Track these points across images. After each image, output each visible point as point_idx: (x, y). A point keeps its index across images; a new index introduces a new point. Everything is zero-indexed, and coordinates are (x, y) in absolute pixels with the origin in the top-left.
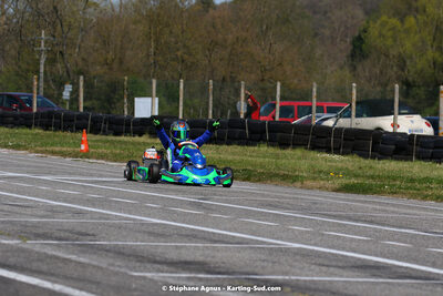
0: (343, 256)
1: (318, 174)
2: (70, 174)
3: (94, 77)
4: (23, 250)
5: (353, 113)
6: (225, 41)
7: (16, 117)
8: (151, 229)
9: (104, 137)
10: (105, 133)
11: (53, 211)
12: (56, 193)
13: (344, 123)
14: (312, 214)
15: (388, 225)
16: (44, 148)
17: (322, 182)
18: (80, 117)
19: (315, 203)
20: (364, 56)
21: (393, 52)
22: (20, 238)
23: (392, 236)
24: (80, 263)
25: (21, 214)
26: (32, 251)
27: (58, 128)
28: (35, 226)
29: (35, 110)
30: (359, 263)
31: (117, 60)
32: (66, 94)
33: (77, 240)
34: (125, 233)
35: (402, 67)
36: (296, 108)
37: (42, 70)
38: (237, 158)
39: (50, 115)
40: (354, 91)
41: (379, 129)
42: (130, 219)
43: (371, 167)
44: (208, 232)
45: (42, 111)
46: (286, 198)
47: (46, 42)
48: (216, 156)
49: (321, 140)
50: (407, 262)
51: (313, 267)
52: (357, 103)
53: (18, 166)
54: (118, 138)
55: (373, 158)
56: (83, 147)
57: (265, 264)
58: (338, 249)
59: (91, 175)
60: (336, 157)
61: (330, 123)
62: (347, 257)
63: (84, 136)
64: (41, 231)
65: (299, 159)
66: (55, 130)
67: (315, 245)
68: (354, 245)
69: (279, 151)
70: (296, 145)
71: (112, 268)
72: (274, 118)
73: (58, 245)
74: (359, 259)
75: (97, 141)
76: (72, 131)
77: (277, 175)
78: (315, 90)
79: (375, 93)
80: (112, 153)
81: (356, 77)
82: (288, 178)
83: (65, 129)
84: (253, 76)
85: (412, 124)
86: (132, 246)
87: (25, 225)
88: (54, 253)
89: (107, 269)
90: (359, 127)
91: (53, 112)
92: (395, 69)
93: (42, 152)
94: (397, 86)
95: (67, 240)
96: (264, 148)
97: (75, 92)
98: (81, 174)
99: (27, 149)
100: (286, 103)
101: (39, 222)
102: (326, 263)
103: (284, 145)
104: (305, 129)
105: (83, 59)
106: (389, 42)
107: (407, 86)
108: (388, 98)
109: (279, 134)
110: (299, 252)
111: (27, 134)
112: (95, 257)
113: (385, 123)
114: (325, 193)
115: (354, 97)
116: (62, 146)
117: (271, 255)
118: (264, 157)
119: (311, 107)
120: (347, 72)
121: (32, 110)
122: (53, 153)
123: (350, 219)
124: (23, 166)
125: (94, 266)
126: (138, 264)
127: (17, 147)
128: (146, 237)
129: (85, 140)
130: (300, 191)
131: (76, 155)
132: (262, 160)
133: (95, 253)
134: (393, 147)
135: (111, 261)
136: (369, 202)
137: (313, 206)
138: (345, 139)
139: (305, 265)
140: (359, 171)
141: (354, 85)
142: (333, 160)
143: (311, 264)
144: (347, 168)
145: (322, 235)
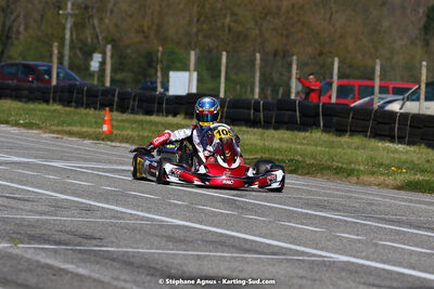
0: (399, 273)
1: (377, 167)
2: (86, 160)
3: (128, 46)
4: (10, 256)
5: (423, 96)
6: (279, 8)
7: (31, 91)
8: (170, 232)
9: (132, 117)
10: (133, 112)
11: (57, 206)
12: (65, 183)
13: (412, 107)
14: (366, 218)
16: (60, 128)
17: (382, 178)
18: (107, 92)
19: (371, 204)
22: (11, 240)
24: (77, 275)
25: (18, 209)
26: (23, 257)
27: (79, 104)
28: (31, 225)
29: (54, 82)
30: (418, 283)
31: (154, 28)
32: (95, 65)
33: (79, 244)
34: (138, 237)
36: (356, 89)
37: (68, 36)
38: (284, 145)
39: (71, 89)
40: (424, 71)
42: (148, 219)
44: (239, 238)
45: (62, 84)
46: (337, 196)
47: (73, 5)
48: (260, 143)
49: (383, 126)
51: (361, 287)
52: (427, 85)
53: (27, 149)
54: (148, 118)
56: (105, 128)
57: (304, 282)
58: (394, 265)
59: (110, 162)
60: (400, 147)
61: (395, 107)
62: (403, 274)
63: (106, 114)
64: (37, 232)
65: (357, 148)
66: (77, 107)
67: (367, 259)
68: (414, 259)
70: (354, 132)
71: (115, 283)
72: (330, 97)
73: (55, 251)
74: (419, 278)
75: (123, 121)
76: (95, 109)
77: (329, 168)
78: (378, 68)
80: (139, 136)
81: (428, 54)
82: (343, 172)
83: (88, 106)
84: (309, 50)
86: (144, 254)
87: (20, 224)
88: (49, 261)
89: (109, 284)
90: (429, 113)
91: (76, 85)
93: (58, 132)
95: (66, 244)
96: (317, 135)
97: (103, 64)
98: (98, 161)
99: (40, 128)
100: (345, 82)
101: (38, 220)
102: (377, 282)
103: (340, 131)
104: (364, 112)
105: (116, 25)
109: (335, 119)
110: (347, 268)
111: (42, 111)
112: (97, 267)
114: (385, 192)
115: (424, 78)
116: (82, 126)
117: (311, 270)
118: (316, 145)
119: (373, 87)
120: (419, 50)
121: (49, 81)
122: (71, 134)
123: (411, 225)
124: (33, 149)
125: (95, 280)
126: (148, 278)
127: (29, 126)
128: (163, 243)
129: (108, 120)
130: (354, 188)
131: (98, 137)
132: (313, 148)
133: (98, 263)
135: (116, 273)
137: (369, 208)
138: (411, 126)
139: (353, 285)
140: (427, 165)
141: (424, 63)
142: (396, 151)
143: (360, 283)
144: (412, 161)
145: (376, 245)
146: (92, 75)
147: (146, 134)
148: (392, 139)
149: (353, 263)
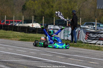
1: (15, 36)
5: (23, 23)
13: (21, 25)
15: (31, 49)
17: (16, 39)
20: (25, 10)
21: (32, 9)
23: (32, 51)
30: (24, 57)
35: (34, 12)
36: (9, 22)
40: (23, 18)
41: (29, 26)
43: (27, 35)
46: (7, 42)
49: (15, 29)
50: (35, 57)
51: (13, 58)
52: (24, 20)
55: (27, 33)
57: (2, 57)
58: (19, 54)
60: (19, 33)
61: (17, 25)
62: (21, 56)
65: (10, 33)
67: (14, 53)
68: (23, 53)
69: (5, 31)
70: (9, 30)
72: (4, 23)
74: (24, 56)
77: (5, 37)
78: (14, 17)
79: (28, 18)
81: (23, 15)
82: (8, 38)
85: (37, 25)
90: (24, 26)
92: (32, 13)
94: (33, 17)
96: (2, 31)
100: (7, 20)
102: (16, 57)
103: (7, 30)
104: (11, 26)
106: (31, 6)
107: (35, 17)
108: (31, 19)
109: (5, 27)
110: (10, 55)
113: (30, 25)
114: (16, 41)
115: (23, 19)
117: (4, 55)
119: (13, 21)
120: (21, 13)
123: (22, 47)
130: (10, 41)
132: (1, 33)
134: (32, 31)
136: (27, 43)
137: (14, 44)
138: (21, 29)
139: (12, 58)
140: (24, 36)
141: (23, 16)
142: (18, 34)
143: (13, 57)
144: (21, 36)
145: (16, 51)
148: (17, 31)
149: (11, 54)
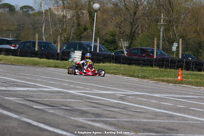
2: (170, 93)
3: (190, 39)
7: (144, 61)
9: (192, 72)
10: (192, 70)
11: (157, 115)
12: (160, 104)
16: (158, 78)
18: (179, 61)
22: (135, 131)
25: (138, 117)
27: (167, 67)
28: (144, 124)
29: (155, 57)
31: (202, 30)
32: (174, 48)
33: (167, 133)
34: (195, 129)
37: (161, 35)
39: (163, 60)
42: (199, 121)
45: (159, 58)
47: (164, 20)
53: (143, 88)
54: (200, 73)
56: (179, 78)
59: (182, 94)
63: (180, 71)
64: (147, 127)
66: (166, 68)
75: (188, 74)
76: (174, 69)
80: (195, 81)
83: (171, 68)
87: (139, 123)
91: (165, 58)
93: (157, 80)
97: (178, 48)
98: (176, 94)
99: (149, 78)
101: (147, 122)
105: (184, 29)
111: (149, 70)
116: (168, 77)
121: (153, 57)
122: (163, 81)
124: (145, 88)
127: (144, 77)
129: (181, 74)
131: (175, 82)
146: (173, 53)
147: (199, 80)
